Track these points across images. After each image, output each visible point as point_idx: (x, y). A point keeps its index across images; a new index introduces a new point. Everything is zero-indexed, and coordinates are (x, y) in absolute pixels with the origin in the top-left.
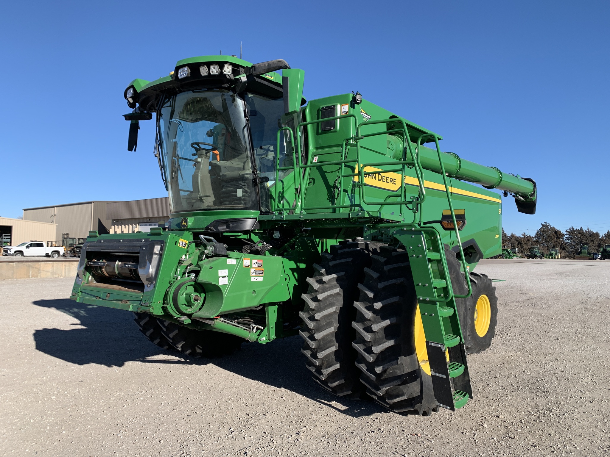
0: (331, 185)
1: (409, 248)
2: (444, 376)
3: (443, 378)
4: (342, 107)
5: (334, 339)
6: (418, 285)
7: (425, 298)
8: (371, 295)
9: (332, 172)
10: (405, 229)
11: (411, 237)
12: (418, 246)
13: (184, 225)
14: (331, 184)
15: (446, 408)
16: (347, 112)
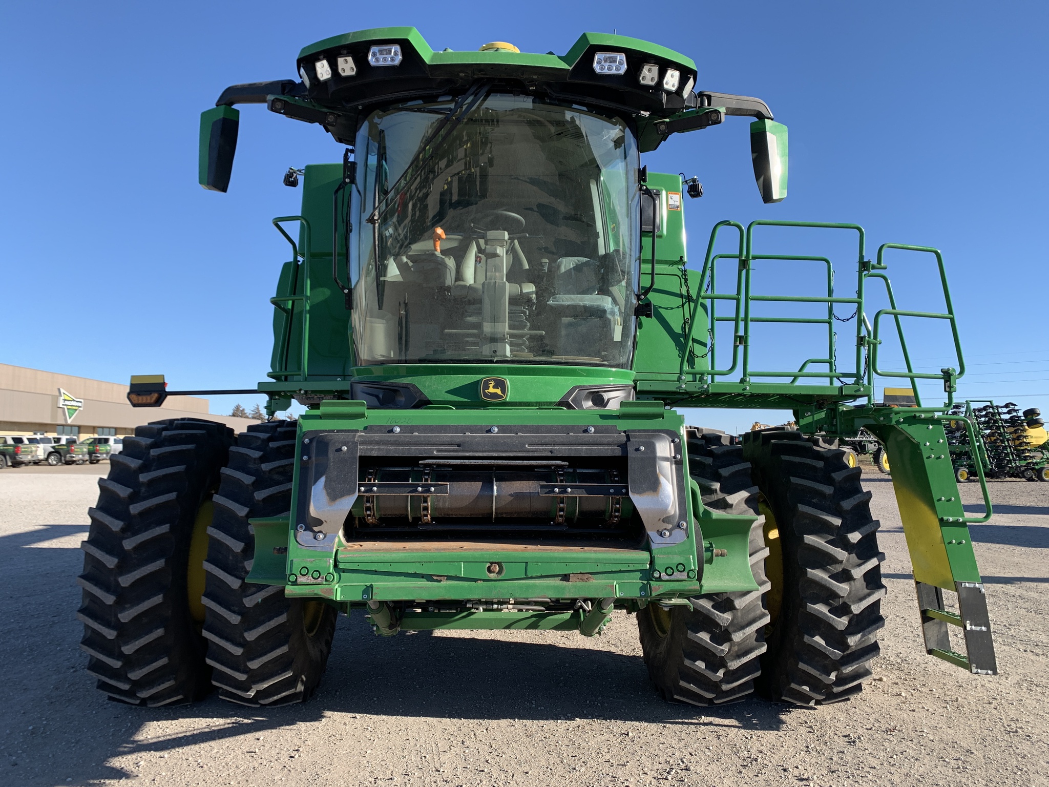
0: (676, 331)
1: (925, 445)
2: (984, 629)
3: (981, 631)
4: (670, 196)
5: (760, 603)
6: (940, 500)
7: (956, 518)
8: (837, 522)
9: (672, 309)
10: (923, 416)
11: (928, 428)
12: (938, 442)
13: (495, 395)
14: (678, 330)
15: (987, 674)
16: (678, 207)
